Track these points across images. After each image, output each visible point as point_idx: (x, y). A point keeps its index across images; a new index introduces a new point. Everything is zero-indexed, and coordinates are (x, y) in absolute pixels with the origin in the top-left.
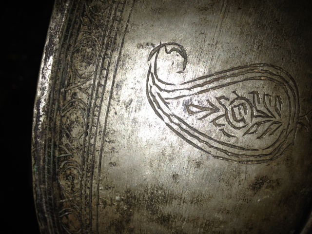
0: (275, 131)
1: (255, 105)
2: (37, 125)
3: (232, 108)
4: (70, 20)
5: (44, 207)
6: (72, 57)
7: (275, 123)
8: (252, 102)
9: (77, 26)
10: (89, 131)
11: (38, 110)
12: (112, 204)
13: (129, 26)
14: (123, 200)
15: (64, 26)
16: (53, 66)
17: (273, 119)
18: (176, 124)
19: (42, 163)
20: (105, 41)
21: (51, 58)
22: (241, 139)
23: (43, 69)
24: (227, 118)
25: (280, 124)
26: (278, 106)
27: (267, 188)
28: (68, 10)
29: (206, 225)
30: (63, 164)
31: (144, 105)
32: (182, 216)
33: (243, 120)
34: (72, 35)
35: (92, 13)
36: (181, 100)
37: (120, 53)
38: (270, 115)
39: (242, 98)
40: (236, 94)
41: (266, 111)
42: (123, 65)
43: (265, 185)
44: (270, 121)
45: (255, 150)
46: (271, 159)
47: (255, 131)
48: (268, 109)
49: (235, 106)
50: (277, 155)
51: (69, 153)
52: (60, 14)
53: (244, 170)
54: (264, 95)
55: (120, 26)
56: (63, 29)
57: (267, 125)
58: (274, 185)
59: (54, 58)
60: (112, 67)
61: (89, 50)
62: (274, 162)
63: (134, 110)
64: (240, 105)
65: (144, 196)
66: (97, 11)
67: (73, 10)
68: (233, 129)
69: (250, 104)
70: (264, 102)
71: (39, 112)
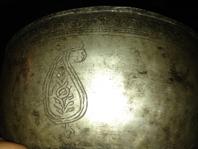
0: (59, 112)
1: (68, 98)
2: (47, 17)
3: (64, 88)
4: (89, 14)
5: (20, 34)
6: (74, 19)
7: (62, 111)
8: (69, 96)
9: (87, 17)
10: (46, 35)
11: (53, 15)
12: (21, 56)
13: (90, 35)
14: (23, 58)
15: (87, 13)
16: (70, 15)
17: (64, 109)
18: (53, 67)
19: (35, 25)
20: (82, 29)
21: (73, 13)
22: (52, 97)
23: (68, 11)
24: (60, 87)
25: (62, 113)
26: (70, 110)
27: (35, 119)
28: (94, 12)
29: (17, 97)
30: (34, 32)
31: (59, 51)
32: (19, 85)
33: (60, 95)
34: (83, 17)
35: (93, 21)
36: (63, 65)
37: (78, 35)
38: (65, 107)
39: (69, 91)
40: (70, 88)
41: (66, 104)
42: (74, 38)
43: (36, 117)
44: (62, 108)
45: (49, 105)
46: (47, 115)
47: (56, 102)
48: (67, 105)
49: (65, 89)
50: (49, 118)
51: (38, 32)
52: (91, 10)
53: (40, 104)
54: (73, 101)
55: (89, 32)
56: (85, 13)
57: (61, 107)
58: (37, 122)
59: (73, 14)
60: (72, 34)
61: (78, 24)
62: (46, 117)
63: (56, 48)
64: (66, 91)
65: (25, 66)
66: (94, 22)
67: (94, 14)
68: (55, 92)
69: (68, 96)
70: (70, 102)
71: (52, 16)
